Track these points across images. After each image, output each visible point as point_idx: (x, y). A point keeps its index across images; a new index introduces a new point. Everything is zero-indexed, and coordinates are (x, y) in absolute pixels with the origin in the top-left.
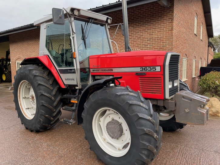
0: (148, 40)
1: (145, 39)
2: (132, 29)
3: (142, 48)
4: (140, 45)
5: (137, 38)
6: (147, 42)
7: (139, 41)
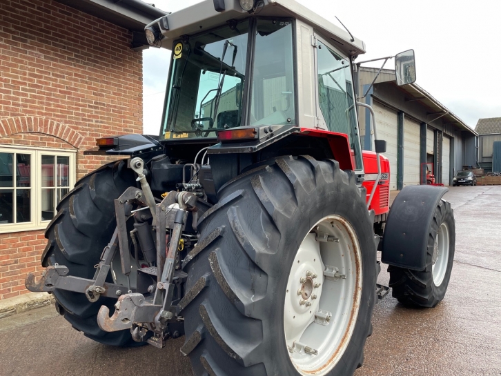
0: (90, 106)
2: (42, 58)
4: (68, 112)
5: (60, 91)
6: (88, 111)
7: (65, 102)
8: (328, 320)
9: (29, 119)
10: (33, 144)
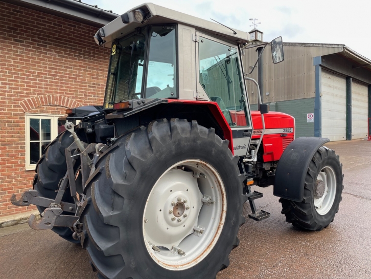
0: (90, 86)
1: (84, 83)
2: (57, 57)
3: (80, 98)
4: (75, 91)
5: (69, 78)
6: (88, 90)
7: (72, 85)
8: (201, 232)
9: (49, 97)
10: (52, 112)
